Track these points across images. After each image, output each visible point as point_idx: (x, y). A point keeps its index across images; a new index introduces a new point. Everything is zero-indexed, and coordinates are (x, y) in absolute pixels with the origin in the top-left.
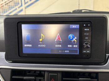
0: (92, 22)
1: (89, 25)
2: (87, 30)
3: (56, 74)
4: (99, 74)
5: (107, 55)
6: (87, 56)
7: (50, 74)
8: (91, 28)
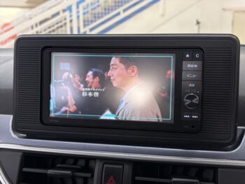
0: (204, 50)
1: (197, 56)
2: (192, 66)
3: (121, 167)
4: (219, 169)
5: (238, 127)
6: (193, 127)
7: (105, 166)
8: (201, 62)
